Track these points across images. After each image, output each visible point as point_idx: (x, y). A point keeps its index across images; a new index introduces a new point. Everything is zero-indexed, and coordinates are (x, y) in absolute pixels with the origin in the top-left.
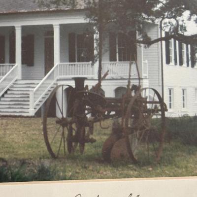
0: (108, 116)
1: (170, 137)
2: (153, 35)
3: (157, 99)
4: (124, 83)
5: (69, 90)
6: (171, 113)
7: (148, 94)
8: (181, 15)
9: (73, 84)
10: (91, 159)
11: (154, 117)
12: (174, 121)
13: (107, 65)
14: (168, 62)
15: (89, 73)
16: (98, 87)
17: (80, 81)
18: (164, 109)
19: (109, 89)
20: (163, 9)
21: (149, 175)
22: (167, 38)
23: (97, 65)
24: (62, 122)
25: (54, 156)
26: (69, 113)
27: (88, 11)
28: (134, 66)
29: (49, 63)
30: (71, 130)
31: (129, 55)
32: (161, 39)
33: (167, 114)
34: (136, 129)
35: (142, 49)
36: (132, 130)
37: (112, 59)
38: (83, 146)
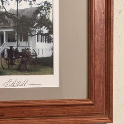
0: (20, 57)
1: (38, 63)
2: (33, 33)
3: (34, 52)
4: (24, 48)
5: (8, 50)
7: (31, 51)
8: (42, 27)
9: (9, 48)
10: (15, 69)
11: (33, 57)
12: (39, 59)
13: (19, 43)
14: (38, 41)
15: (14, 45)
16: (17, 49)
17: (11, 47)
18: (36, 55)
19: (20, 50)
20: (36, 26)
21: (32, 74)
22: (38, 34)
23: (16, 43)
24: (6, 59)
25: (4, 69)
26: (8, 57)
27: (14, 27)
28: (27, 43)
30: (9, 61)
31: (26, 40)
32: (36, 35)
33: (37, 57)
34: (28, 61)
35: (30, 38)
36: (27, 61)
37: (21, 41)
38: (12, 66)
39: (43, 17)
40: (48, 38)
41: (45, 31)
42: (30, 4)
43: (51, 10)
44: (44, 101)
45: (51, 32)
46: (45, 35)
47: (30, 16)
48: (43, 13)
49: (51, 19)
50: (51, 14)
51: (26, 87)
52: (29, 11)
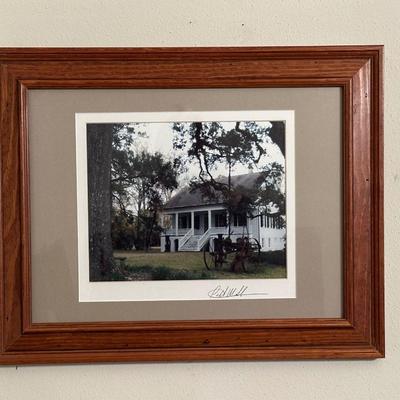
0: (233, 251)
1: (263, 260)
2: (254, 214)
3: (256, 243)
4: (241, 236)
5: (215, 240)
6: (263, 250)
7: (252, 241)
8: (268, 204)
9: (217, 237)
10: (225, 270)
11: (255, 251)
12: (264, 253)
13: (233, 228)
14: (262, 226)
15: (225, 232)
16: (229, 238)
17: (220, 236)
18: (260, 248)
19: (234, 240)
20: (260, 202)
21: (252, 278)
22: (262, 215)
23: (228, 228)
24: (212, 254)
25: (209, 269)
26: (215, 250)
27: (224, 204)
28: (245, 228)
29: (206, 228)
30: (216, 258)
31: (243, 223)
32: (259, 216)
33: (261, 250)
34: (246, 257)
35: (249, 221)
36: (244, 258)
37: (235, 225)
38: (222, 264)
39: (270, 188)
40: (278, 222)
41: (274, 210)
42: (250, 167)
43: (283, 175)
44: (272, 321)
45: (283, 211)
46: (274, 215)
47: (249, 185)
48: (271, 181)
49: (283, 191)
50: (283, 182)
51: (243, 298)
52: (247, 178)
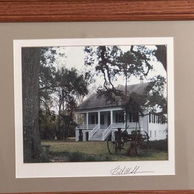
0: (129, 140)
1: (150, 147)
2: (145, 113)
3: (146, 134)
4: (135, 130)
5: (116, 132)
6: (152, 139)
7: (143, 133)
8: (154, 106)
9: (117, 130)
10: (123, 155)
11: (145, 141)
12: (152, 142)
13: (129, 123)
14: (150, 122)
15: (123, 126)
16: (126, 131)
17: (119, 129)
18: (148, 138)
19: (129, 132)
20: (148, 104)
21: (143, 160)
22: (150, 114)
23: (125, 123)
24: (113, 143)
25: (111, 154)
26: (116, 140)
28: (138, 124)
29: (109, 123)
30: (116, 145)
31: (136, 120)
32: (147, 114)
33: (149, 140)
34: (138, 145)
35: (141, 118)
37: (131, 121)
38: (120, 150)
39: (156, 94)
40: (162, 119)
41: (159, 110)
42: (141, 79)
43: (165, 85)
45: (165, 111)
47: (140, 92)
48: (156, 89)
49: (165, 96)
51: (136, 175)
